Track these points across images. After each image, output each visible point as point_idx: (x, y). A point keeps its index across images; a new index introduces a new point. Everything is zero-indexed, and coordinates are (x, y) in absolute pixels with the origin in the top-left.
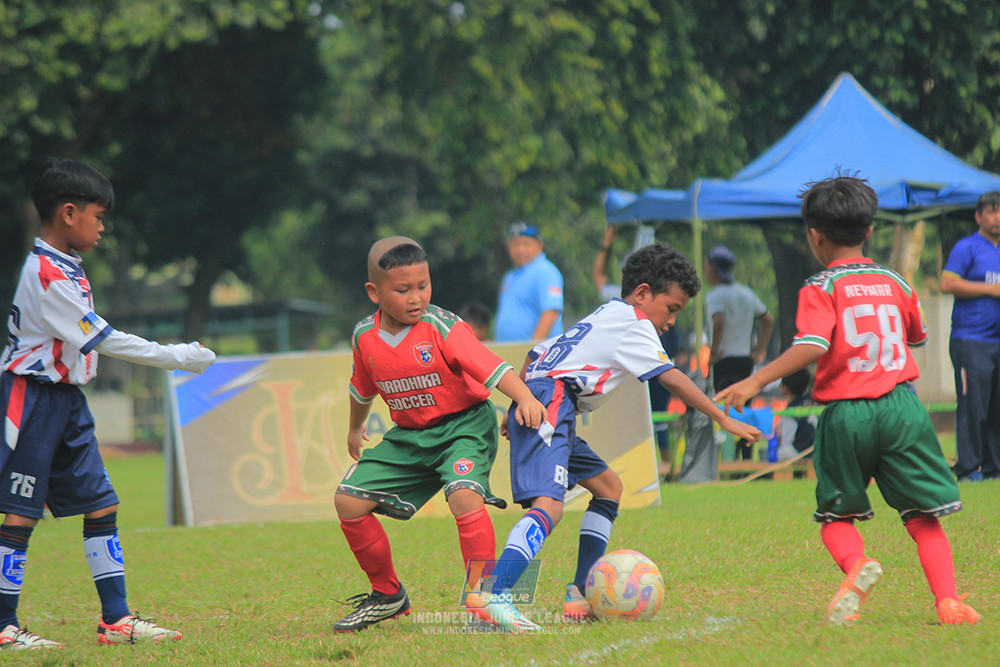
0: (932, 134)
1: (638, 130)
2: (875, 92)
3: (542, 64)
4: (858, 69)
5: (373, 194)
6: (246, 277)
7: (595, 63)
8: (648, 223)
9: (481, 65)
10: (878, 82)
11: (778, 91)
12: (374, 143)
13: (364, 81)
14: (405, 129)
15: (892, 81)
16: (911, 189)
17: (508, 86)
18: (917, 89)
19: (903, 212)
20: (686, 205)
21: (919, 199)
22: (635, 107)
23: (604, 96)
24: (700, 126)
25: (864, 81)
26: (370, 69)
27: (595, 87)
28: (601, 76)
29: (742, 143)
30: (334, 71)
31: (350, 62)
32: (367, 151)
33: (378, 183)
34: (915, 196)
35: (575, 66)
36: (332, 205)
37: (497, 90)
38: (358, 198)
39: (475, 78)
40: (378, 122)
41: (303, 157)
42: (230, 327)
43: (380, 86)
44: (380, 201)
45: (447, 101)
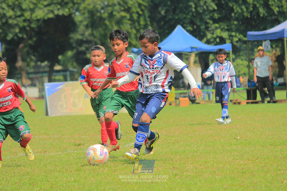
0: (195, 36)
2: (184, 28)
3: (119, 22)
4: (181, 23)
7: (129, 22)
9: (107, 22)
10: (185, 26)
11: (166, 27)
12: (86, 37)
13: (84, 26)
14: (92, 35)
15: (188, 25)
16: (192, 48)
17: (112, 26)
18: (193, 27)
19: (190, 52)
21: (194, 50)
22: (138, 31)
23: (131, 29)
25: (183, 26)
26: (85, 23)
27: (129, 27)
28: (131, 25)
30: (78, 23)
31: (81, 22)
32: (85, 39)
33: (86, 45)
35: (126, 23)
36: (78, 50)
37: (110, 27)
38: (83, 48)
39: (106, 25)
40: (87, 33)
41: (71, 41)
42: (58, 74)
43: (87, 26)
44: (87, 49)
45: (100, 29)
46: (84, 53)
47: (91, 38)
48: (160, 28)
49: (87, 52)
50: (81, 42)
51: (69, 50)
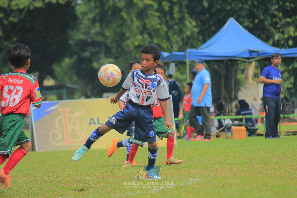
1: (170, 34)
2: (240, 23)
3: (142, 14)
4: (235, 16)
5: (92, 53)
6: (54, 77)
7: (158, 14)
8: (173, 62)
9: (124, 15)
10: (241, 20)
11: (211, 23)
12: (92, 38)
13: (89, 19)
14: (101, 33)
15: (245, 20)
16: (251, 52)
17: (132, 21)
18: (253, 22)
19: (248, 59)
20: (185, 56)
21: (253, 55)
22: (169, 27)
23: (160, 24)
24: (188, 33)
25: (237, 20)
26: (90, 16)
27: (157, 21)
28: (159, 18)
29: (201, 38)
30: (80, 16)
31: (85, 14)
32: (90, 40)
33: (93, 50)
34: (252, 54)
35: (152, 15)
36: (79, 56)
37: (129, 22)
38: (87, 54)
39: (122, 19)
40: (93, 31)
41: (71, 42)
42: (49, 92)
43: (94, 21)
44: (93, 55)
45: (114, 25)
46: (89, 61)
47: (100, 39)
48: (203, 23)
49: (94, 59)
50: (84, 45)
51: (66, 56)
